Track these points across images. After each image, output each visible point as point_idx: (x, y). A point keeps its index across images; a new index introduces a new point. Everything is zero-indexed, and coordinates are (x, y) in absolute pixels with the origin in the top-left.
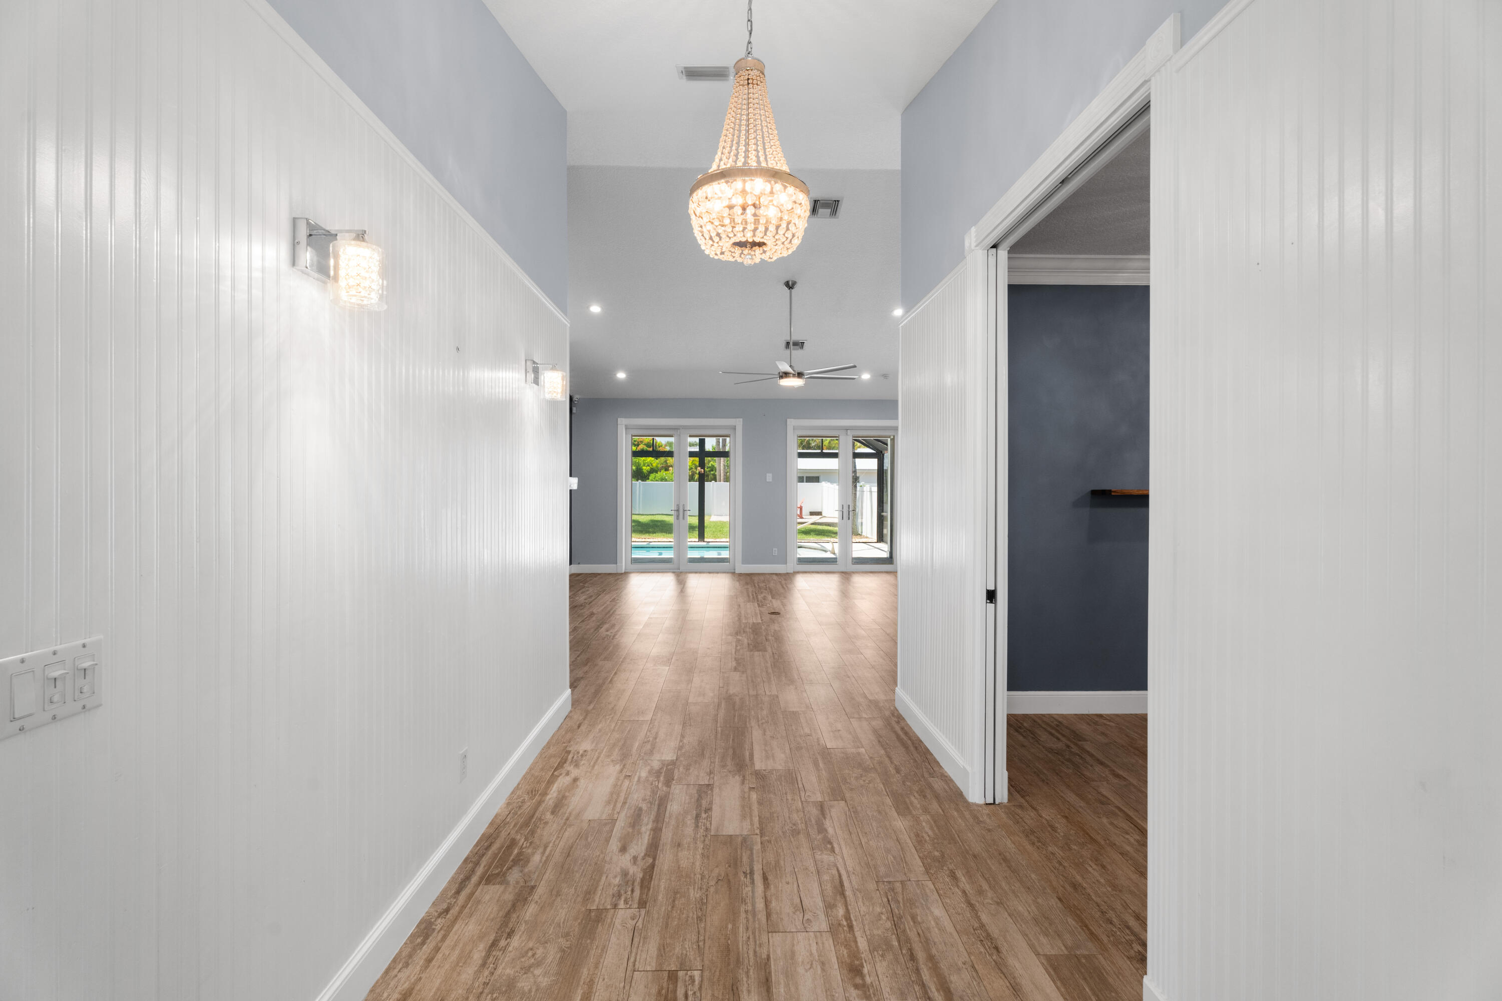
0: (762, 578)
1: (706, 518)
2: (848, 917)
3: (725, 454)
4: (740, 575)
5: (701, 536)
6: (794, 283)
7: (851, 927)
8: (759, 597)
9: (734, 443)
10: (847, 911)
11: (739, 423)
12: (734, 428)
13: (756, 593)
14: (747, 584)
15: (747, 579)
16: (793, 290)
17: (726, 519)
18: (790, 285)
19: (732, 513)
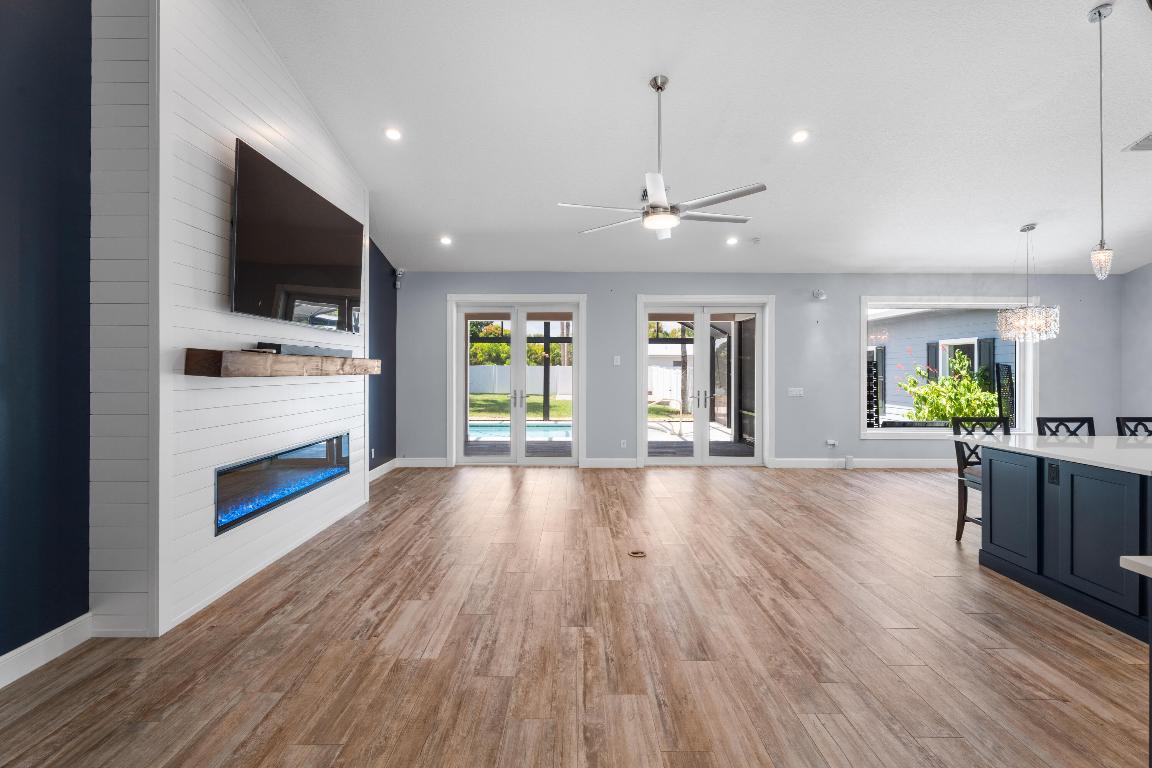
0: (610, 476)
1: (551, 398)
3: (568, 340)
4: (585, 471)
5: (546, 416)
6: (665, 81)
8: (611, 512)
9: (577, 326)
11: (582, 299)
12: (578, 305)
13: (606, 506)
14: (593, 486)
15: (593, 477)
16: (662, 93)
17: (569, 398)
18: (658, 87)
19: (576, 393)
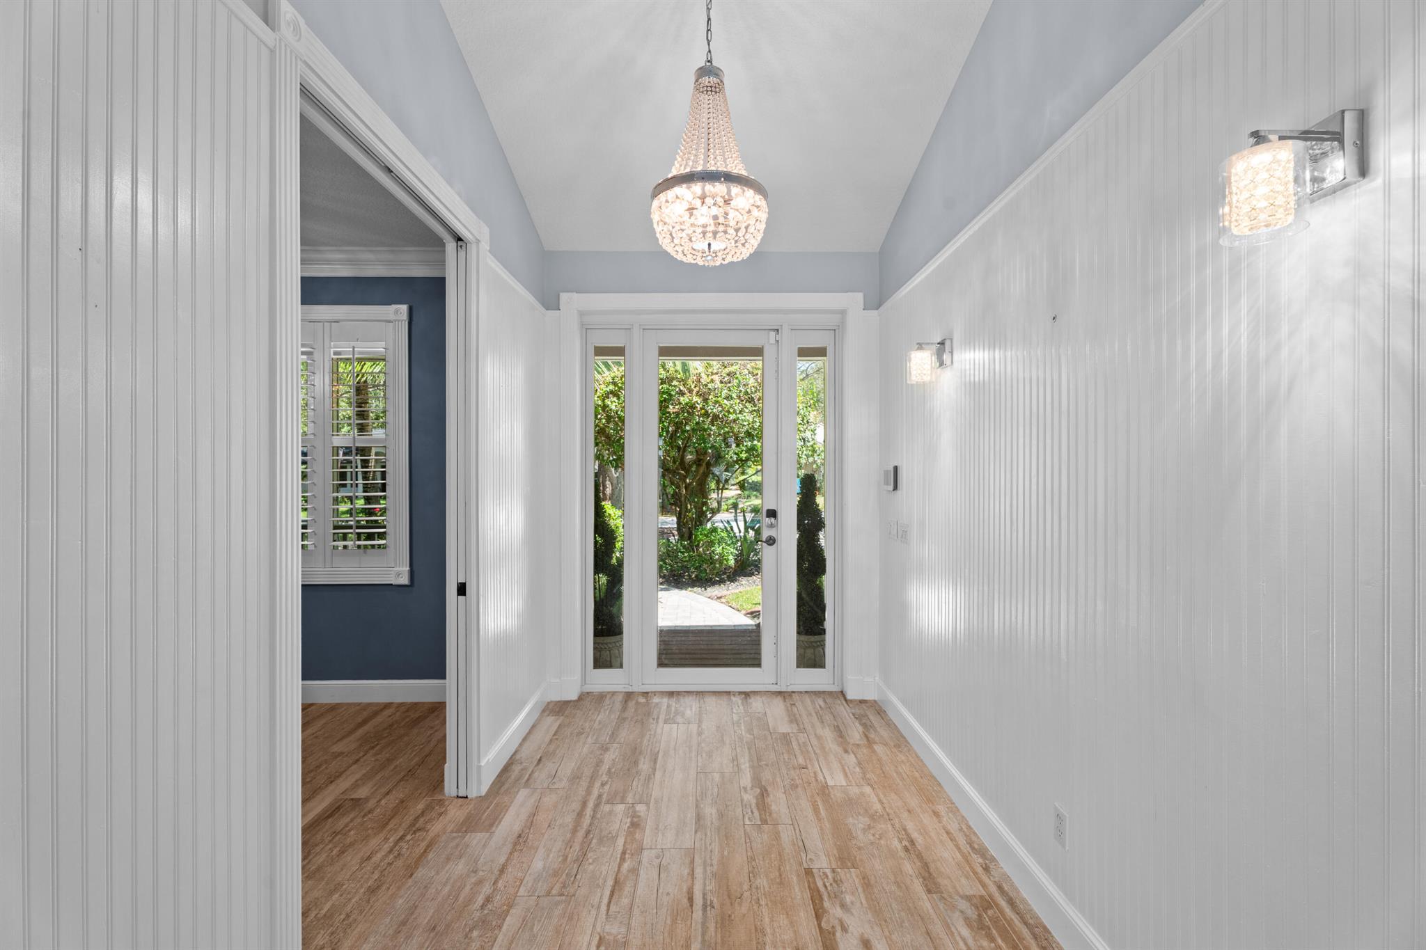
2: (623, 859)
7: (624, 853)
10: (620, 866)
